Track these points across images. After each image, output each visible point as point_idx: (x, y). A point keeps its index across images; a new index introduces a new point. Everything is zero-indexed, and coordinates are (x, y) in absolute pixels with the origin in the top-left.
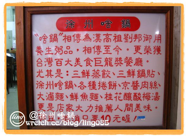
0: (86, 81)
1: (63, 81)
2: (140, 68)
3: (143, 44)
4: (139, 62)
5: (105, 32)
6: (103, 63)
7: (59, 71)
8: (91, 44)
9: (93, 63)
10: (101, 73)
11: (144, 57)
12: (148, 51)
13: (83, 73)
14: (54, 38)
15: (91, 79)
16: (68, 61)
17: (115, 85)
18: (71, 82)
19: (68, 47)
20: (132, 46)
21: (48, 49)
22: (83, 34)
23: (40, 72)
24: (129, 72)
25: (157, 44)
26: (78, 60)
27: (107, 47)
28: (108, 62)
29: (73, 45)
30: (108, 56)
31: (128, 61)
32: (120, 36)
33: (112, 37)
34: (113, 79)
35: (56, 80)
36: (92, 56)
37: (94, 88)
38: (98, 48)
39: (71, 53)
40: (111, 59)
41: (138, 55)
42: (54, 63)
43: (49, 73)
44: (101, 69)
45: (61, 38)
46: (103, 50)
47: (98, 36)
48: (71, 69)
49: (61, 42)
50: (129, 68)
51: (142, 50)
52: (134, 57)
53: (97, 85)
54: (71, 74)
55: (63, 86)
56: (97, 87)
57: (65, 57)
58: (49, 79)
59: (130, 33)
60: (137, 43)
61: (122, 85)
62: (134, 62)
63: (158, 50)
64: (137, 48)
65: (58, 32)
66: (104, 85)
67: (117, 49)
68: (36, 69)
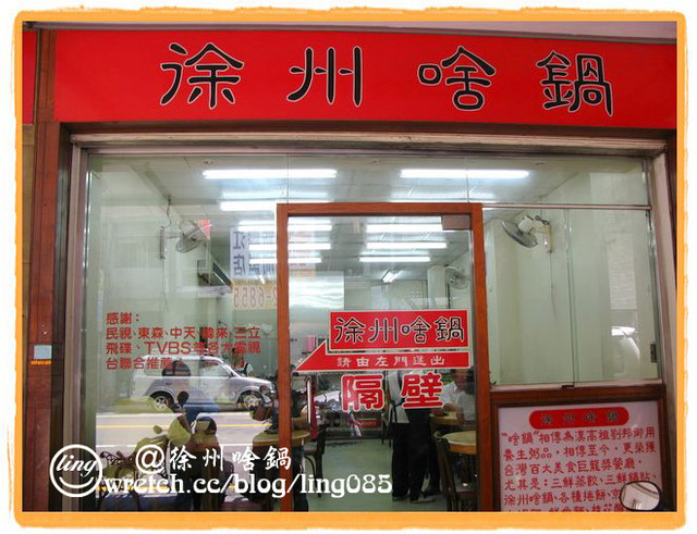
0: (568, 491)
1: (541, 493)
2: (631, 471)
3: (633, 441)
4: (630, 463)
5: (589, 429)
6: (589, 467)
7: (535, 480)
8: (573, 444)
9: (576, 468)
10: (586, 480)
11: (636, 457)
12: (639, 448)
13: (565, 481)
14: (528, 438)
15: (574, 488)
16: (546, 467)
17: (603, 495)
18: (550, 494)
19: (546, 450)
20: (620, 443)
21: (521, 453)
22: (563, 431)
23: (509, 483)
24: (619, 477)
25: (650, 439)
26: (558, 465)
27: (592, 447)
28: (594, 465)
29: (552, 446)
30: (594, 458)
31: (618, 463)
32: (606, 432)
33: (597, 435)
34: (601, 486)
35: (531, 492)
36: (575, 459)
37: (578, 500)
38: (582, 448)
39: (550, 456)
40: (597, 461)
41: (628, 455)
42: (529, 470)
43: (522, 483)
44: (586, 474)
45: (536, 438)
46: (587, 450)
47: (581, 433)
48: (550, 477)
49: (536, 443)
50: (619, 471)
51: (633, 448)
52: (624, 458)
53: (582, 495)
54: (550, 483)
55: (541, 500)
56: (582, 498)
57: (542, 462)
58: (523, 492)
59: (617, 428)
60: (626, 440)
61: (612, 494)
62: (624, 463)
63: (651, 446)
64: (627, 446)
65: (533, 430)
66: (590, 495)
67: (604, 449)
68: (504, 479)
